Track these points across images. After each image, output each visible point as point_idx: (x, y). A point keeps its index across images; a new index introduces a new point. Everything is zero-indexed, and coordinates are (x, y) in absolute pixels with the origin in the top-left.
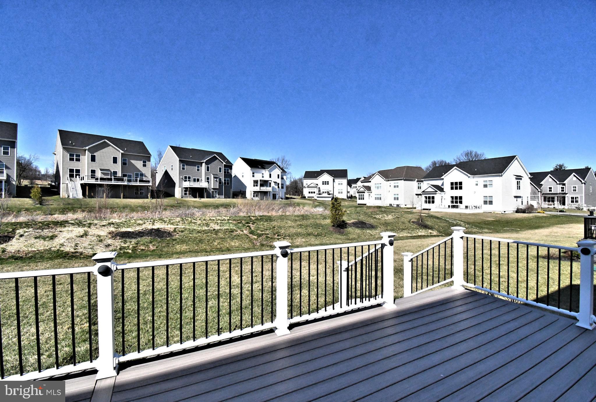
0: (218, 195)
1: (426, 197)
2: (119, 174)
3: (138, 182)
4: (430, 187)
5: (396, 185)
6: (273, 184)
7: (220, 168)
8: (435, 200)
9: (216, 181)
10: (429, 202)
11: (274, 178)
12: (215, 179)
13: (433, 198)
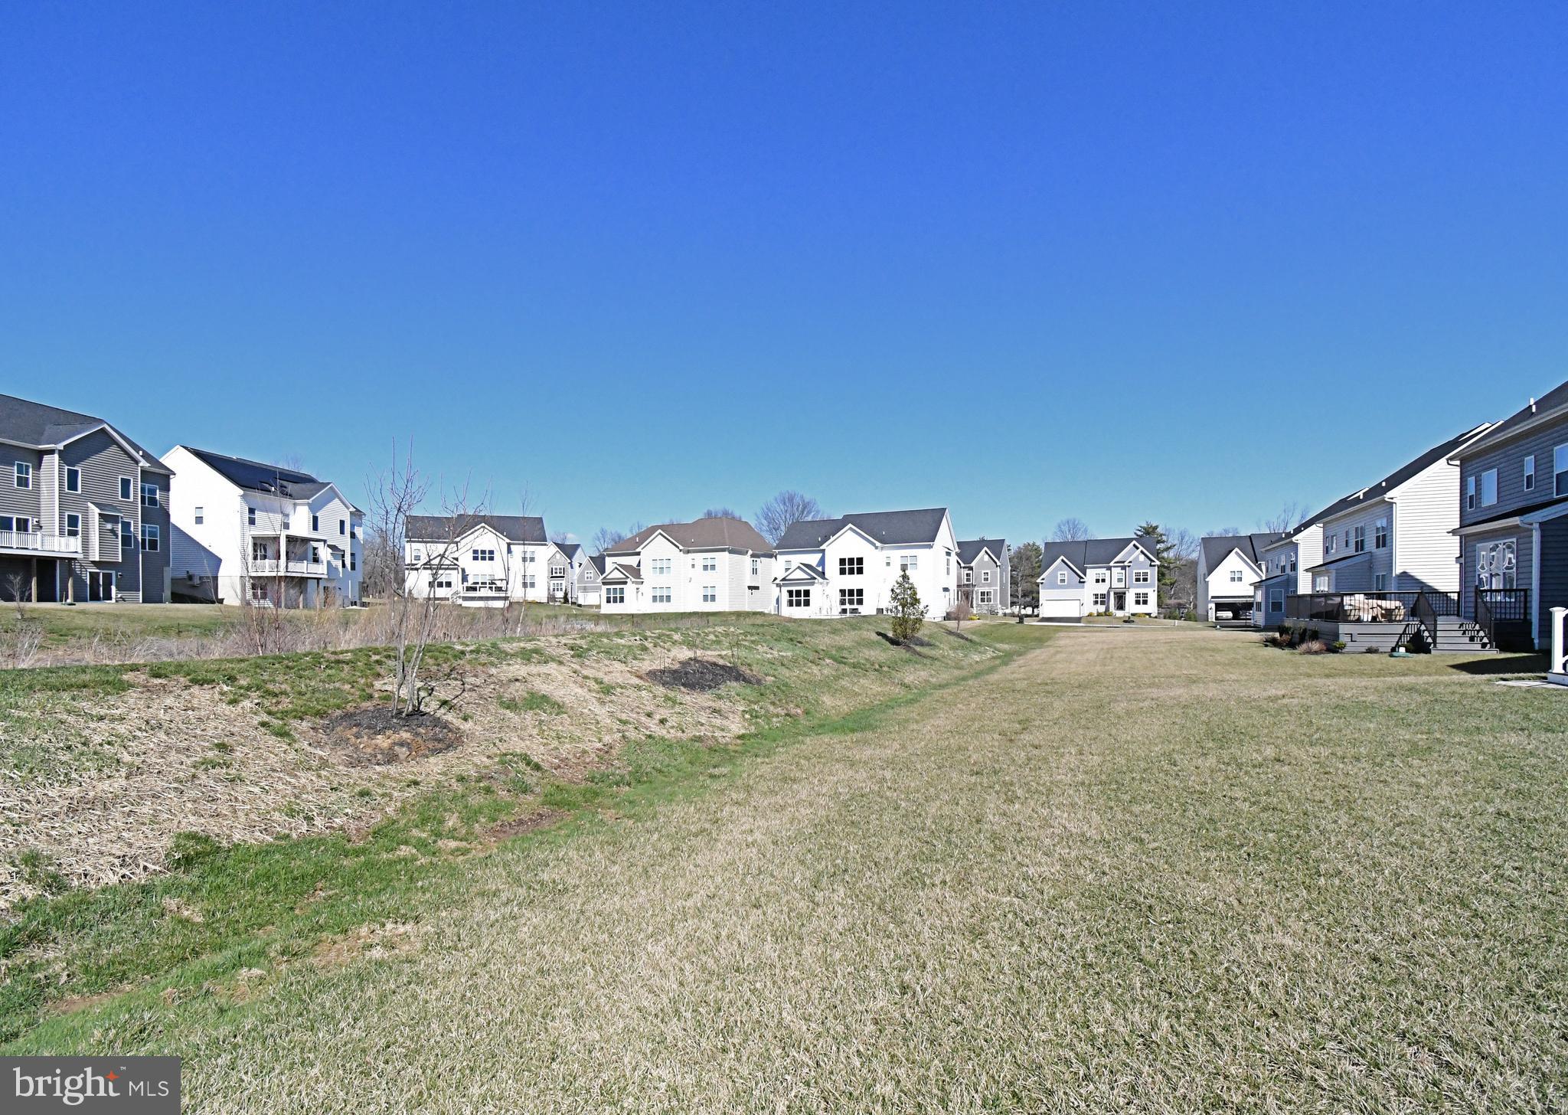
0: (119, 589)
1: (790, 593)
4: (799, 567)
5: (709, 562)
6: (324, 553)
7: (126, 483)
8: (812, 598)
9: (113, 532)
10: (798, 604)
11: (329, 530)
12: (109, 526)
13: (807, 593)
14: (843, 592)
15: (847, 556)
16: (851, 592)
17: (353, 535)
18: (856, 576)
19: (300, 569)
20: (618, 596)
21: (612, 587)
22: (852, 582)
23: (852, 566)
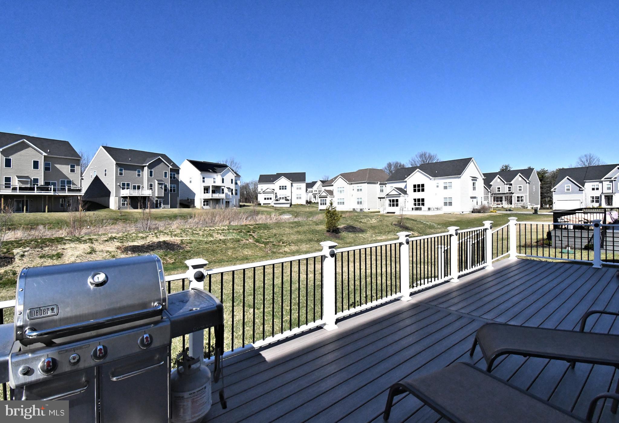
0: (163, 204)
1: (390, 201)
2: (41, 182)
3: (67, 192)
4: (394, 189)
5: (359, 188)
6: (226, 191)
7: (166, 173)
8: (399, 203)
9: (161, 188)
10: (393, 205)
11: (228, 184)
12: (160, 186)
13: (397, 201)
14: (415, 200)
15: (417, 184)
16: (419, 200)
17: (236, 184)
18: (421, 193)
19: (216, 196)
20: (324, 202)
21: (322, 199)
22: (419, 195)
23: (419, 188)
